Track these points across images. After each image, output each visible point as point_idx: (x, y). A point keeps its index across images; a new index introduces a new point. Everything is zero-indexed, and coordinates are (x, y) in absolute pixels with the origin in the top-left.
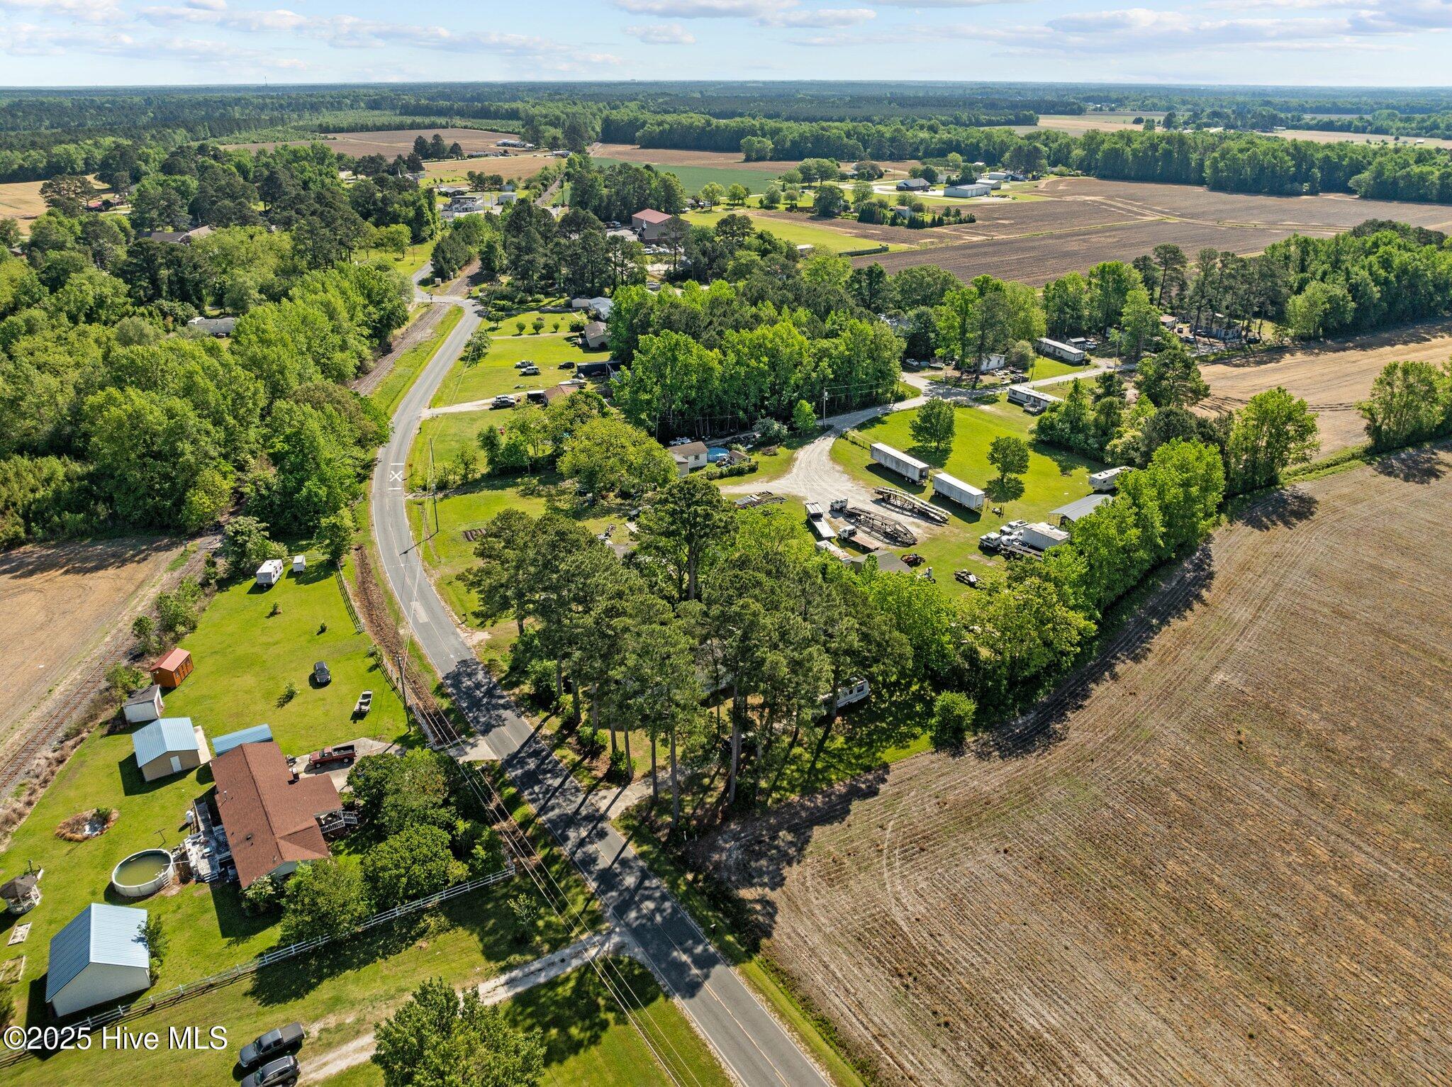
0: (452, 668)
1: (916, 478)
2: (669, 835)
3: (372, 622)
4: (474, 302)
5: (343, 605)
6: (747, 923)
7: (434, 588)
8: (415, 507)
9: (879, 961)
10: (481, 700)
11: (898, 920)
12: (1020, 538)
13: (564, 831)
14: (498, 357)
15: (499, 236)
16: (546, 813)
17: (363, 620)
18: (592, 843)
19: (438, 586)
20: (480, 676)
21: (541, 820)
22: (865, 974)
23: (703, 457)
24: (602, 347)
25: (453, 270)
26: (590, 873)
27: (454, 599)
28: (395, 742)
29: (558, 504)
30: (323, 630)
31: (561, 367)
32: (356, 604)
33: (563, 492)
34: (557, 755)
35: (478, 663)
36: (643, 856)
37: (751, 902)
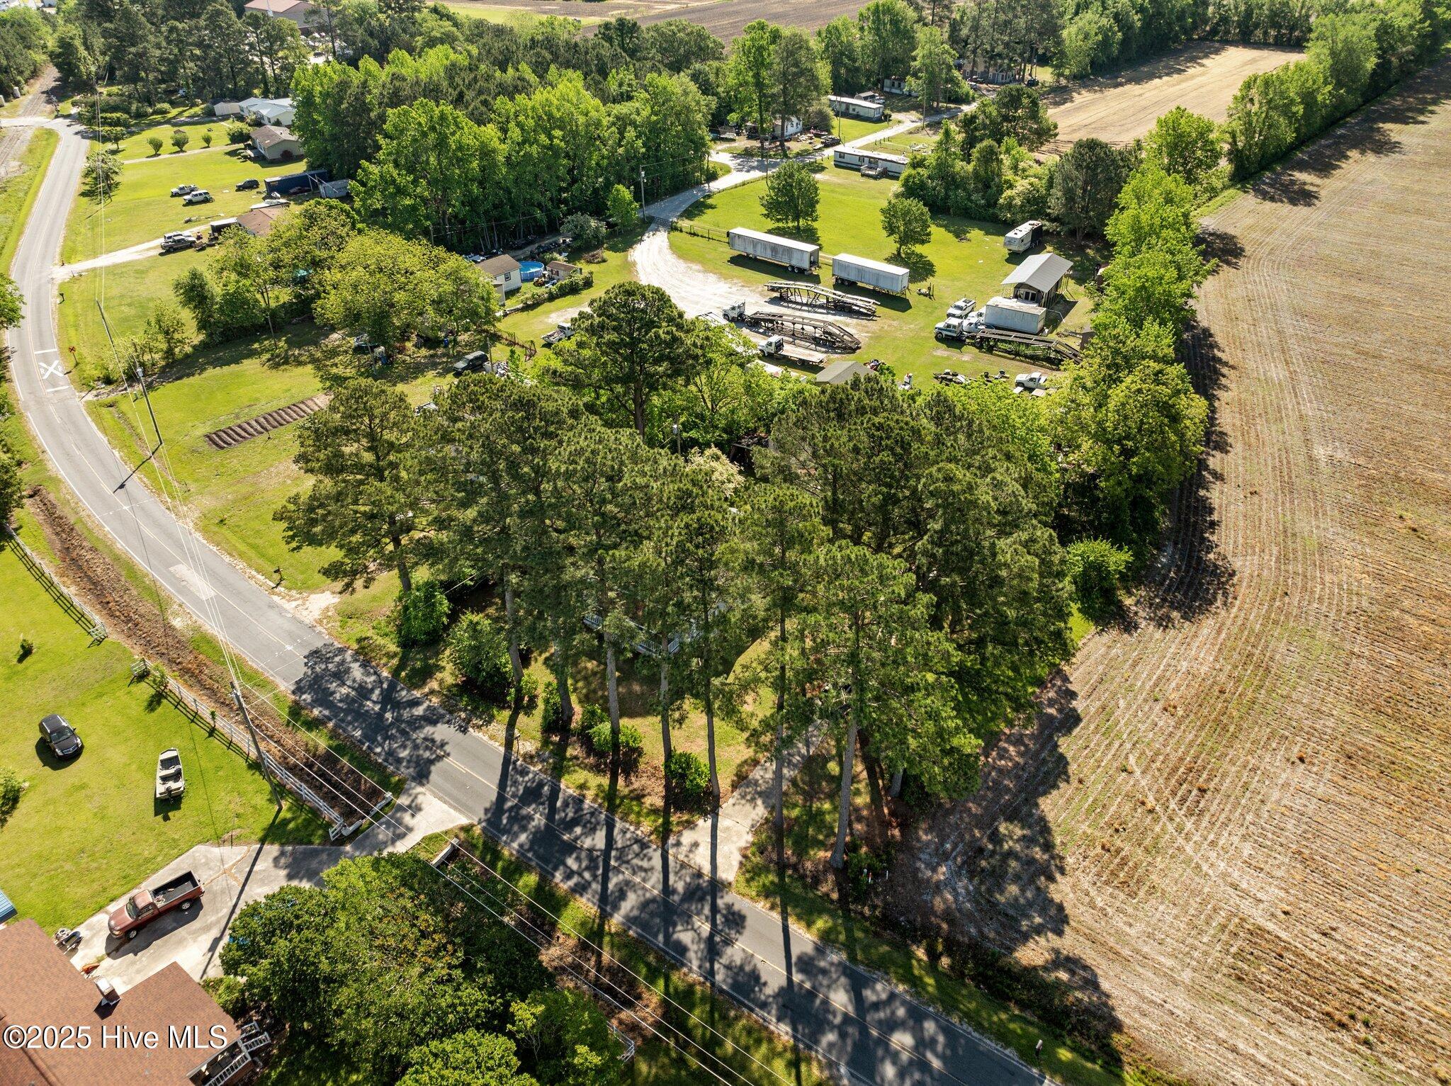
0: (300, 671)
1: (806, 265)
2: (839, 885)
3: (112, 615)
4: (67, 121)
5: (46, 597)
6: (1066, 1012)
7: (198, 535)
8: (105, 411)
9: (1295, 1009)
10: (380, 716)
11: (1261, 922)
12: (982, 319)
13: (668, 937)
14: (136, 186)
15: (74, 30)
16: (616, 908)
17: (97, 618)
18: (728, 942)
19: (205, 531)
20: (357, 672)
21: (615, 922)
22: (1294, 1042)
23: (516, 276)
24: (287, 157)
25: (17, 84)
26: (764, 1005)
27: (242, 547)
28: (263, 841)
29: (334, 370)
30: (26, 652)
31: (240, 188)
32: (70, 591)
33: (334, 353)
34: (568, 786)
35: (341, 651)
36: (827, 939)
37: (1045, 968)
